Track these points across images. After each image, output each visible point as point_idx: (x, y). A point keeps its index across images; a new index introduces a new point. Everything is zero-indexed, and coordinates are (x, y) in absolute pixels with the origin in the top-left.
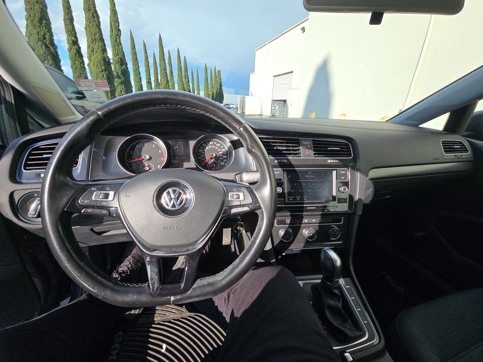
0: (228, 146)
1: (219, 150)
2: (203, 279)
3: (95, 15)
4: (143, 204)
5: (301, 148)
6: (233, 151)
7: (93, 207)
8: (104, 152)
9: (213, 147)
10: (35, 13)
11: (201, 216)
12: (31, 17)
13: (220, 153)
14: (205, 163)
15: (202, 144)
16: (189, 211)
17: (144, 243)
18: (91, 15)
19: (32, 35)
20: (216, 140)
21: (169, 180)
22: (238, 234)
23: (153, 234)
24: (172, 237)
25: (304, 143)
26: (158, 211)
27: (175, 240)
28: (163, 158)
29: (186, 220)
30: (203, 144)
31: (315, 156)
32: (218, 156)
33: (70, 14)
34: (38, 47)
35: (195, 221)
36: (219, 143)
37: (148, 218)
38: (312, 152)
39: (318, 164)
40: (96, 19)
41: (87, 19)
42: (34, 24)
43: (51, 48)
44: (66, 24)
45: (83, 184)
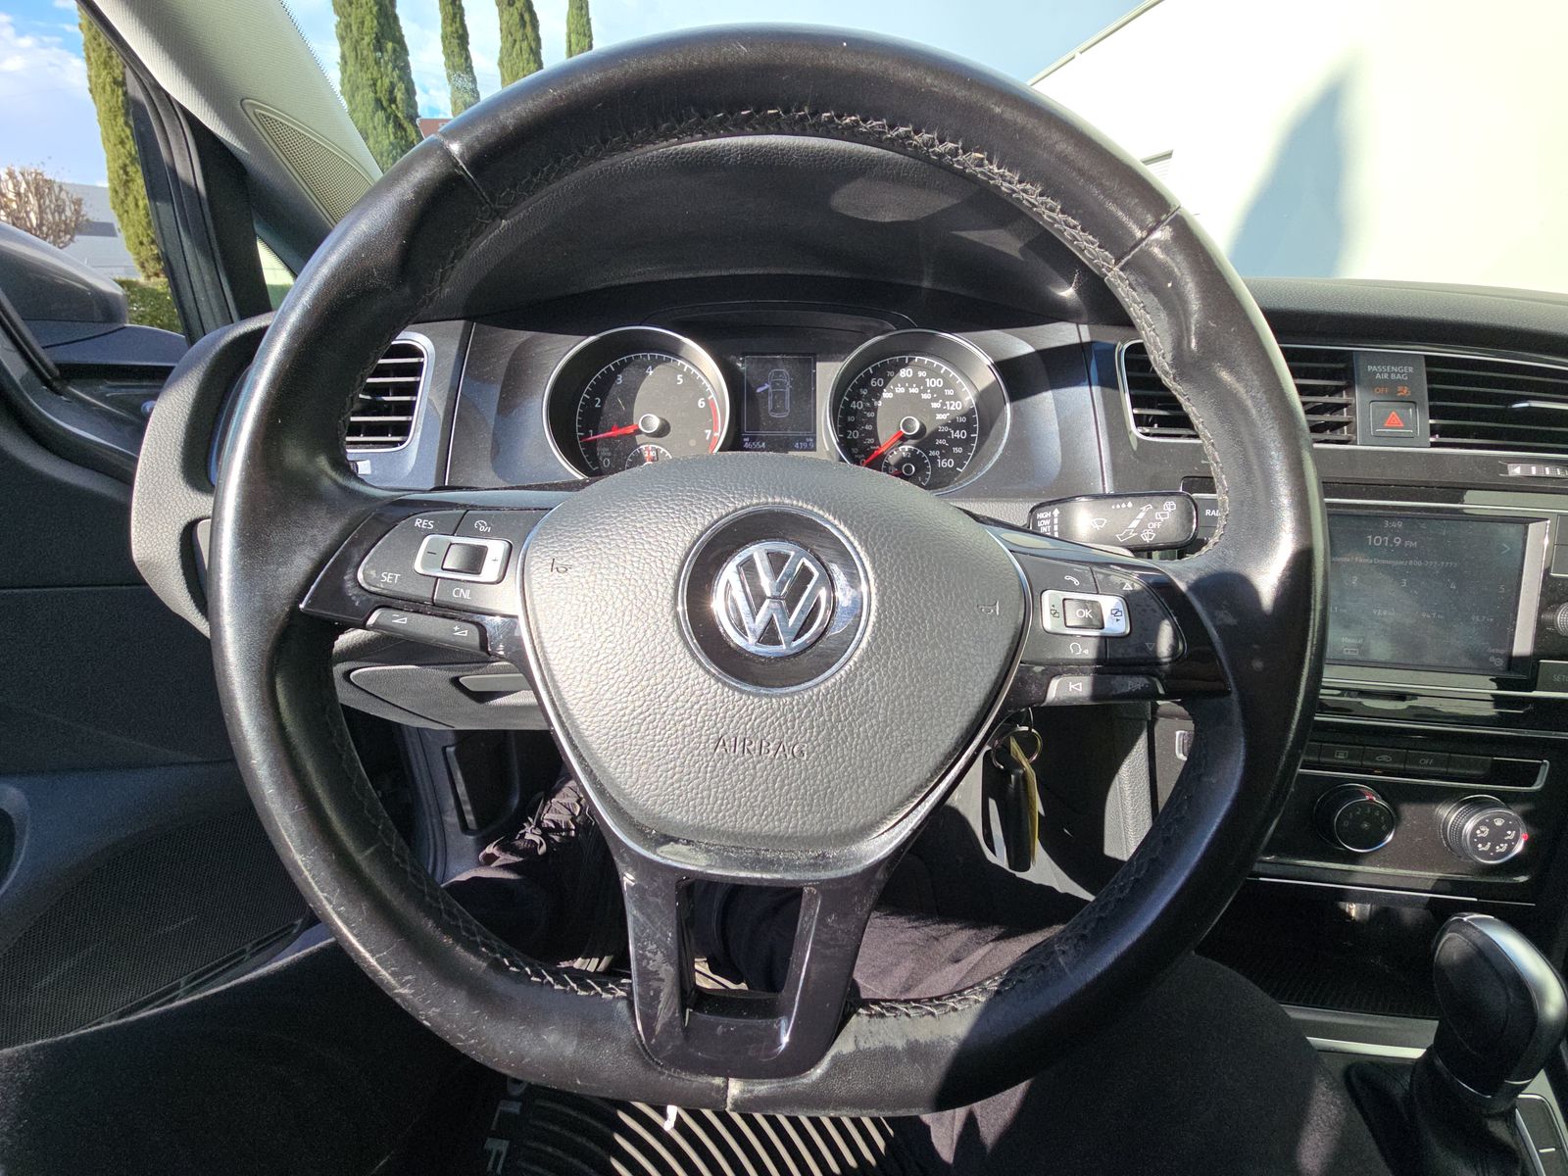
0: (980, 388)
1: (935, 405)
2: (882, 1016)
3: (527, 17)
4: (627, 613)
5: (1359, 397)
6: (1008, 405)
7: (415, 606)
8: (501, 393)
9: (912, 391)
10: (363, 18)
11: (901, 704)
12: (351, 31)
13: (939, 417)
14: (873, 456)
15: (869, 377)
16: (847, 667)
17: (621, 801)
18: (517, 18)
19: (358, 87)
20: (927, 359)
21: (755, 501)
22: (1013, 776)
23: (661, 768)
24: (751, 791)
25: (1380, 372)
26: (693, 656)
27: (766, 807)
28: (709, 432)
29: (826, 713)
30: (872, 376)
31: (1432, 440)
32: (929, 431)
33: (458, 20)
34: (375, 128)
35: (872, 726)
36: (941, 376)
37: (644, 683)
38: (1423, 421)
39: (1452, 480)
40: (529, 29)
41: (507, 32)
42: (362, 54)
43: (408, 129)
44: (450, 52)
45: (385, 498)
